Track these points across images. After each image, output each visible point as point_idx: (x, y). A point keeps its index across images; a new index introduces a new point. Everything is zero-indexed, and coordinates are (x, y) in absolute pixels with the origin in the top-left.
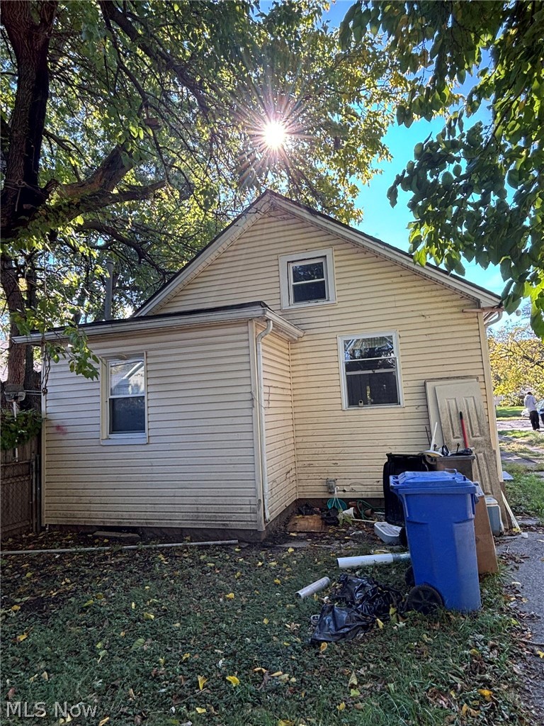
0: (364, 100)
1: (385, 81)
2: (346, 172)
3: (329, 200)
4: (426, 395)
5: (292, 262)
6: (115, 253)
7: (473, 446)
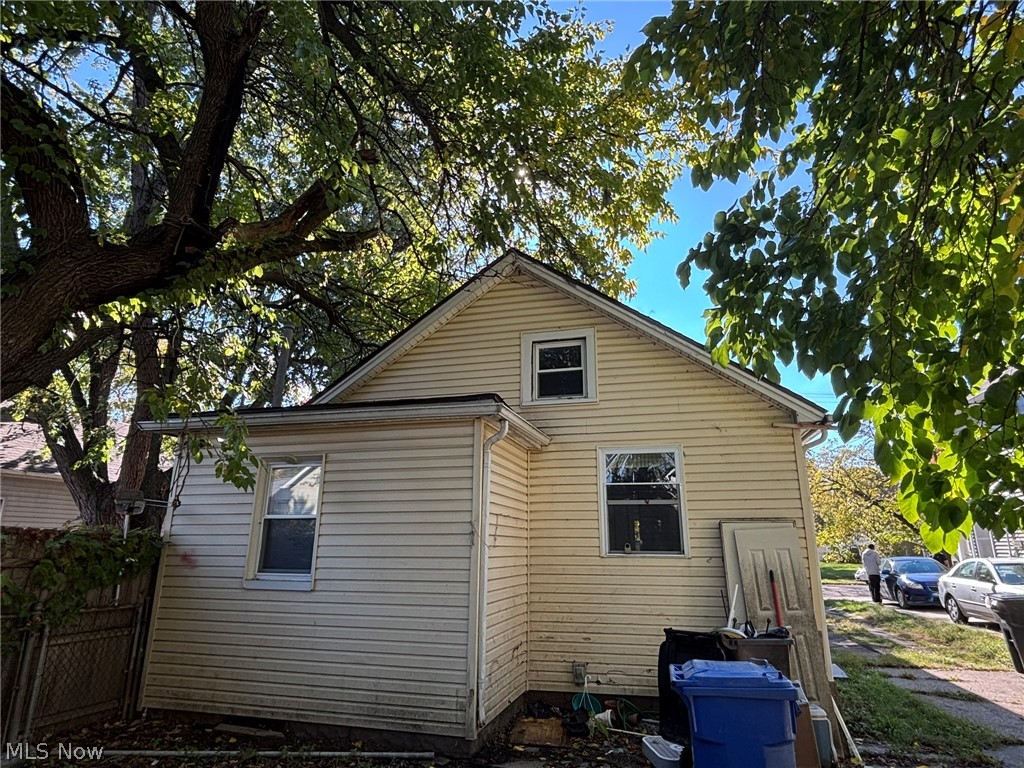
0: (643, 146)
1: (672, 125)
2: (616, 233)
3: (593, 266)
4: (722, 542)
5: (539, 342)
6: (297, 314)
7: (790, 624)
